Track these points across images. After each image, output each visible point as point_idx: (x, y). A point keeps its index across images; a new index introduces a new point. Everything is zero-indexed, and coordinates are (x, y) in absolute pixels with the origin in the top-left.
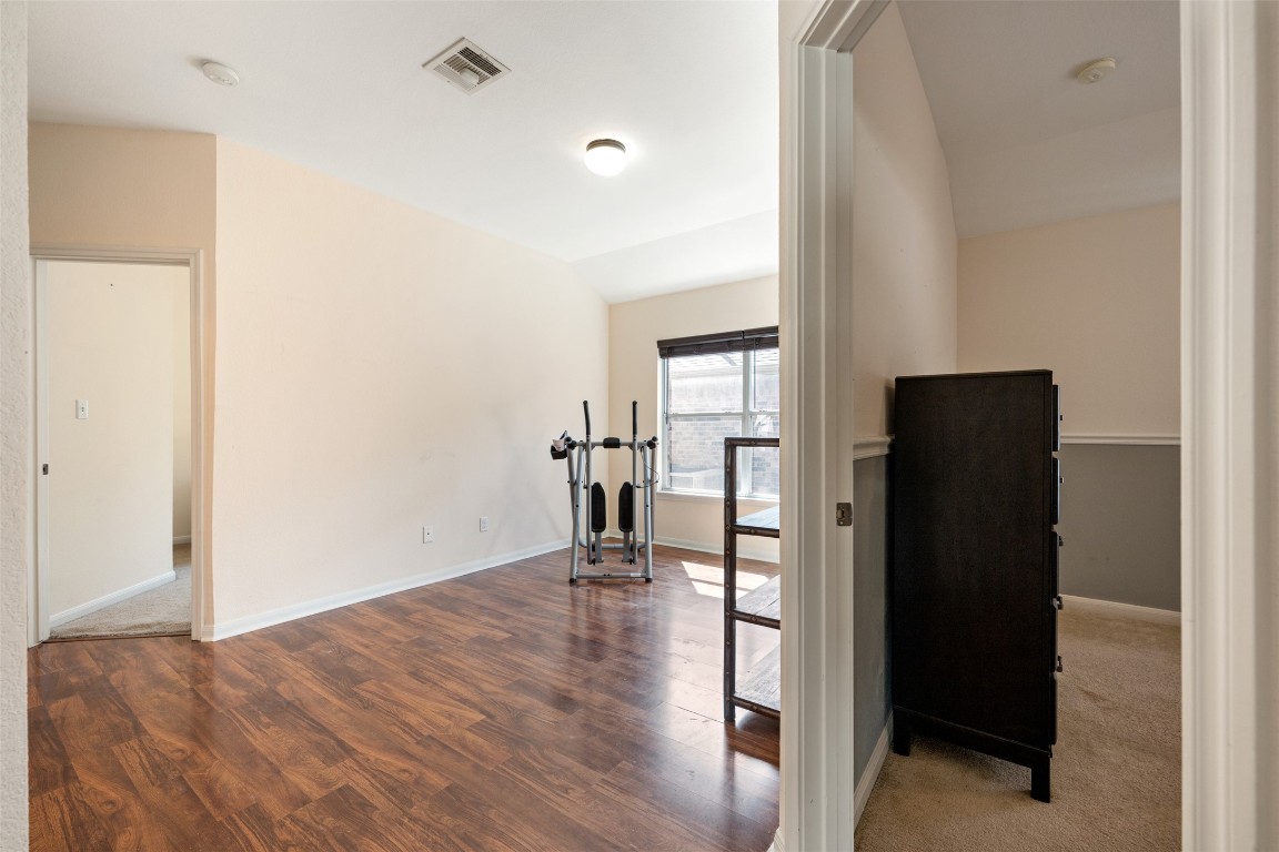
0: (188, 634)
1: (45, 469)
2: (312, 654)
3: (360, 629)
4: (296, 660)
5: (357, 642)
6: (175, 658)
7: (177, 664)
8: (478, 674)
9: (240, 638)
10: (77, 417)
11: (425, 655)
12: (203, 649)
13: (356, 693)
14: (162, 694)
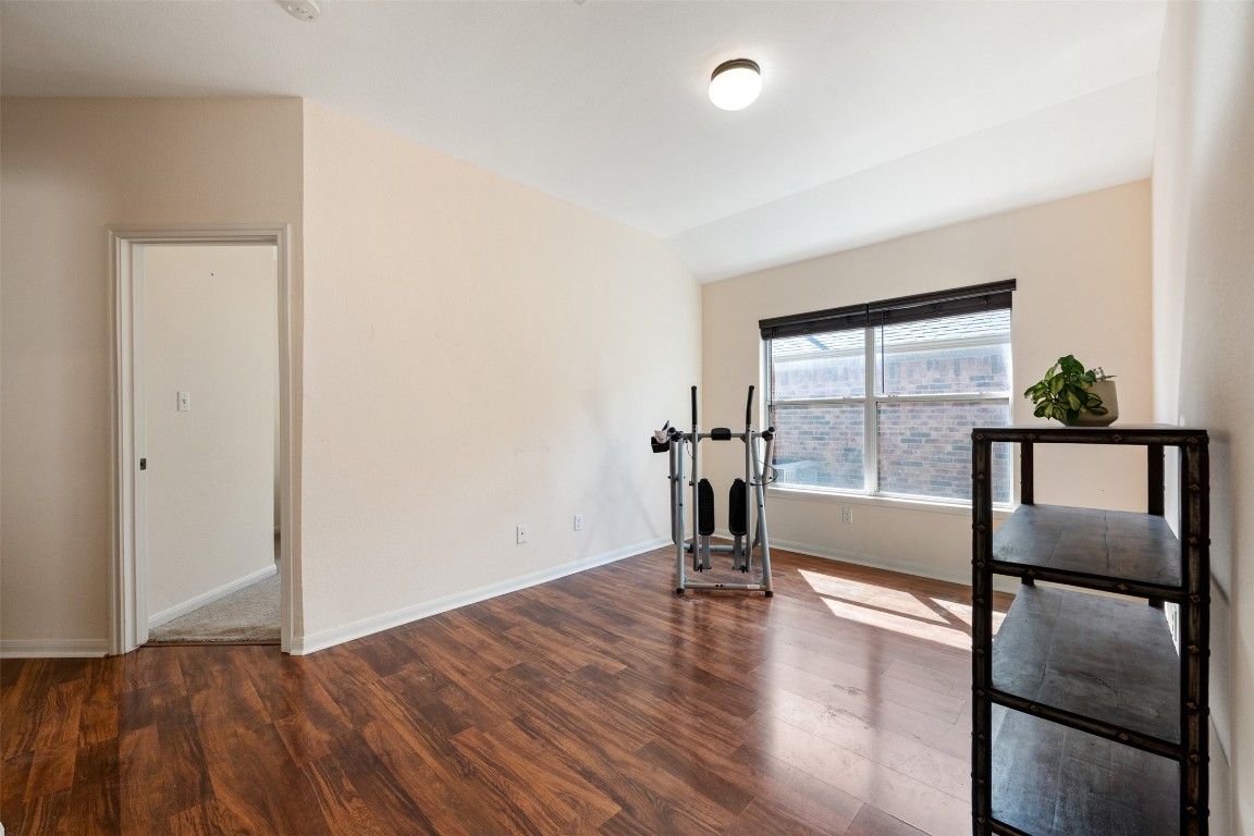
0: (277, 643)
1: (143, 464)
2: (403, 680)
3: (454, 647)
4: (386, 688)
5: (453, 667)
6: (262, 677)
7: (262, 685)
8: (599, 729)
9: (329, 651)
10: (178, 410)
11: (530, 691)
12: (290, 664)
13: (454, 748)
14: (241, 730)
